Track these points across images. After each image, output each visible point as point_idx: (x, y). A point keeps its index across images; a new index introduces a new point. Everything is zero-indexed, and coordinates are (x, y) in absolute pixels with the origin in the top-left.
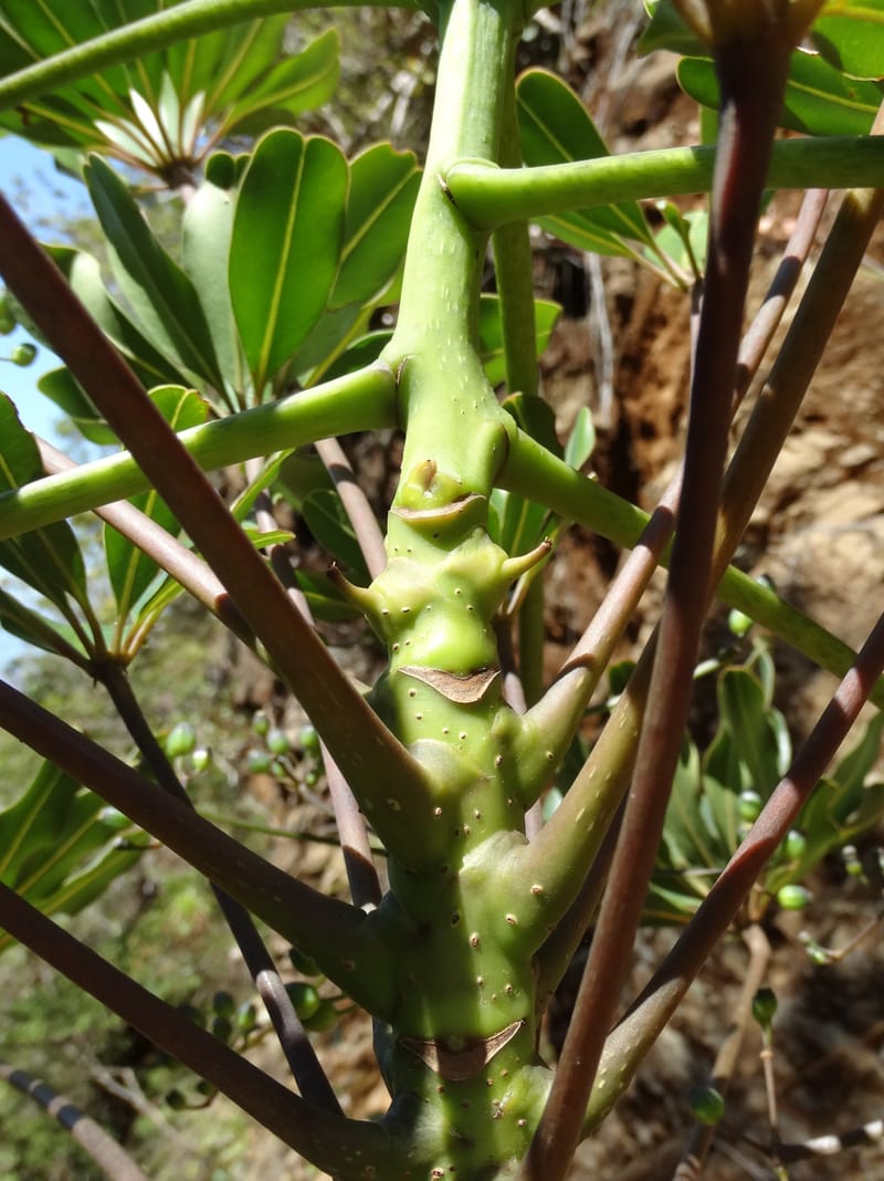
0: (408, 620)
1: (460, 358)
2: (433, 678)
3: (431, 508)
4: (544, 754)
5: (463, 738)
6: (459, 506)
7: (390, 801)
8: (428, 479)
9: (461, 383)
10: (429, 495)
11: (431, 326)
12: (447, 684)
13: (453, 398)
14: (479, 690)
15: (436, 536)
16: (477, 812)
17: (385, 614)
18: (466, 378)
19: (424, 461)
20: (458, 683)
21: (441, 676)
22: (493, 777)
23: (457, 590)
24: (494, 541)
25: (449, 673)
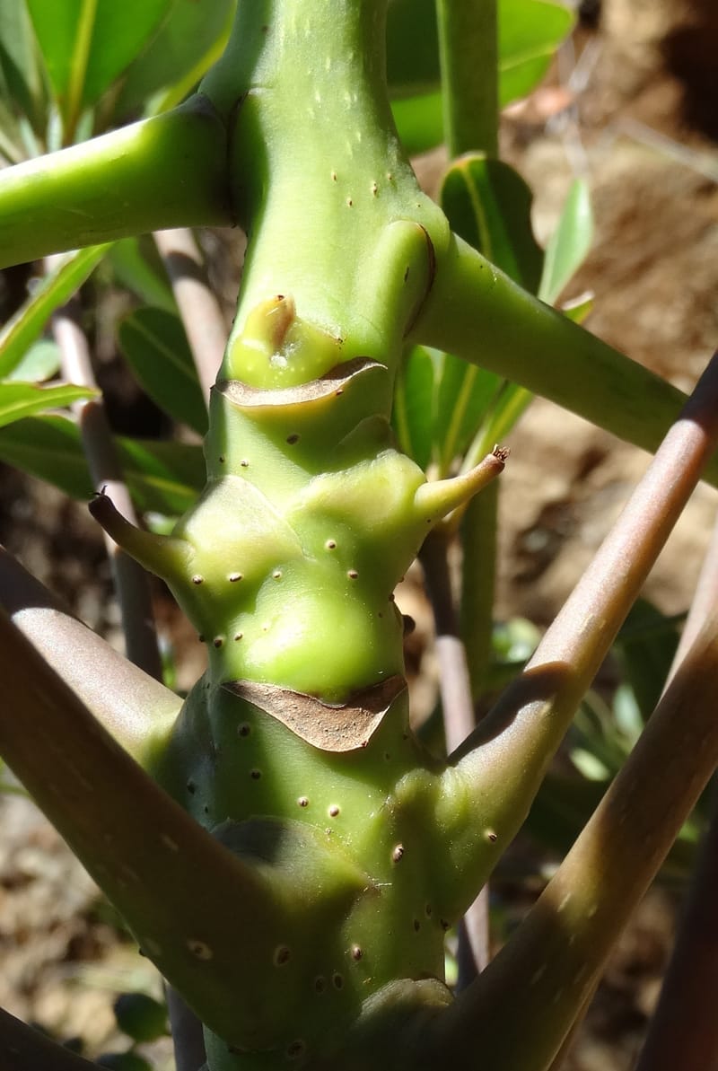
0: (241, 596)
1: (347, 98)
2: (281, 704)
3: (283, 387)
4: (480, 833)
5: (335, 814)
6: (335, 386)
7: (193, 945)
8: (282, 330)
9: (348, 145)
10: (281, 361)
11: (294, 31)
12: (305, 716)
13: (333, 174)
14: (365, 725)
15: (292, 440)
16: (356, 949)
17: (199, 582)
18: (359, 135)
19: (272, 297)
20: (327, 715)
21: (297, 702)
22: (384, 884)
23: (329, 542)
24: (400, 451)
25: (311, 696)
